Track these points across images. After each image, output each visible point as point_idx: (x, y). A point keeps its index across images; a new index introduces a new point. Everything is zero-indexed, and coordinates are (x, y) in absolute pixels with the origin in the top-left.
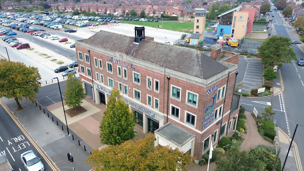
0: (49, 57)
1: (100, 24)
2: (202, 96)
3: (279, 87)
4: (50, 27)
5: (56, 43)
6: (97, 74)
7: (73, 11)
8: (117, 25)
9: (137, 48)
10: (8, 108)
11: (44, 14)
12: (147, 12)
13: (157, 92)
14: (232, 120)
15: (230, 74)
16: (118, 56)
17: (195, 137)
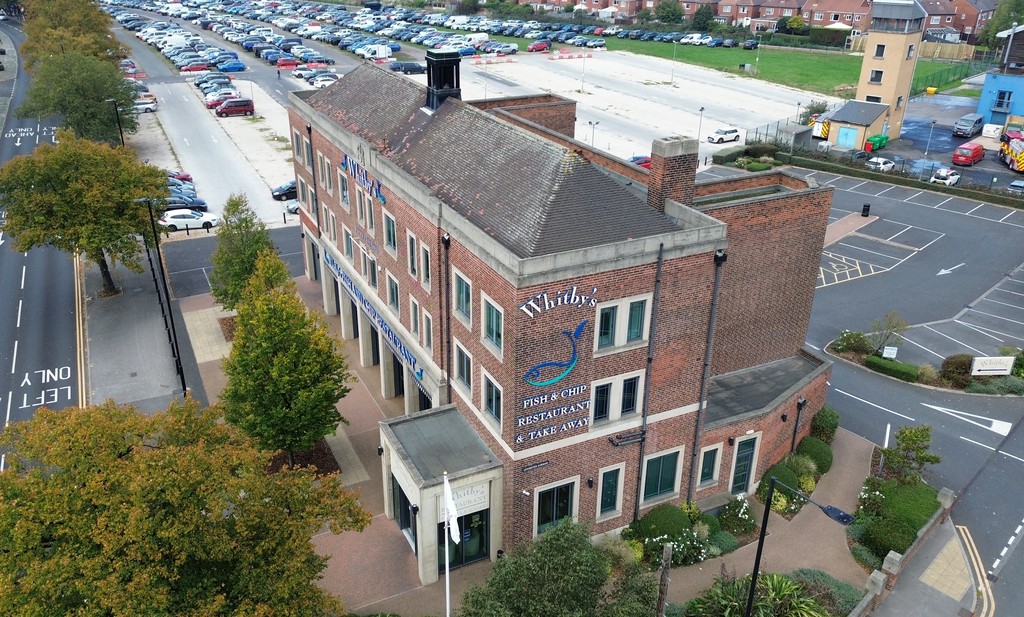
1: (524, 49)
2: (510, 318)
4: (353, 52)
6: (325, 210)
8: (586, 55)
9: (422, 127)
12: (727, 10)
13: (427, 288)
14: (720, 446)
15: (668, 257)
16: (355, 150)
17: (501, 469)
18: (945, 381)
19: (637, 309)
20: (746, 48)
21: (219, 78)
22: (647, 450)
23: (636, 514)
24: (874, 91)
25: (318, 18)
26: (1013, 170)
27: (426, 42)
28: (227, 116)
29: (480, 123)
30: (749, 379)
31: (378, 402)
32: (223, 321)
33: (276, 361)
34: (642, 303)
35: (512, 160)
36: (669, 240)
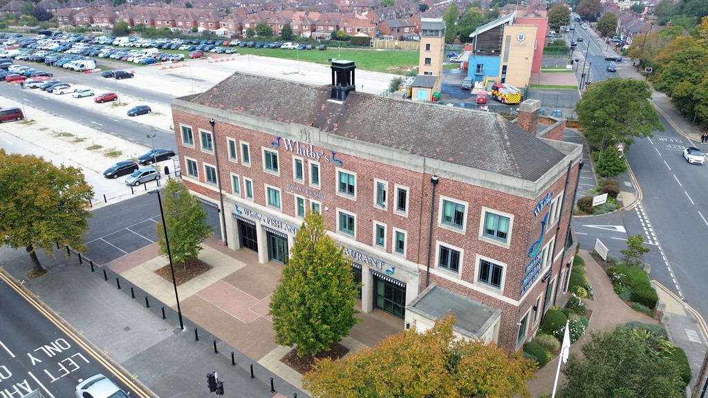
0: (79, 140)
1: (188, 57)
2: (523, 219)
3: (631, 190)
4: (61, 67)
5: (88, 104)
6: (234, 177)
7: (111, 26)
8: (230, 59)
9: (340, 112)
10: (6, 272)
11: (40, 33)
12: (296, 28)
13: (402, 214)
16: (295, 133)
17: (501, 314)
18: (584, 212)
19: (559, 201)
23: (542, 320)
24: (428, 69)
32: (158, 272)
35: (451, 125)
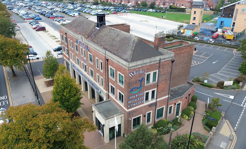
0: (56, 39)
1: (111, 13)
2: (126, 77)
4: (69, 15)
6: (71, 53)
7: (93, 2)
9: (97, 32)
10: (7, 75)
12: (157, 3)
13: (102, 71)
14: (173, 105)
15: (161, 61)
16: (80, 38)
17: (124, 114)
18: (218, 87)
19: (155, 74)
20: (163, 12)
21: (35, 21)
22: (157, 107)
23: (155, 123)
24: (194, 22)
25: (58, 6)
26: (225, 39)
27: (86, 12)
28: (39, 31)
29: (112, 31)
30: (177, 89)
31: (88, 100)
32: (45, 82)
33: (65, 91)
34: (156, 72)
35: (122, 39)
36: (162, 57)
